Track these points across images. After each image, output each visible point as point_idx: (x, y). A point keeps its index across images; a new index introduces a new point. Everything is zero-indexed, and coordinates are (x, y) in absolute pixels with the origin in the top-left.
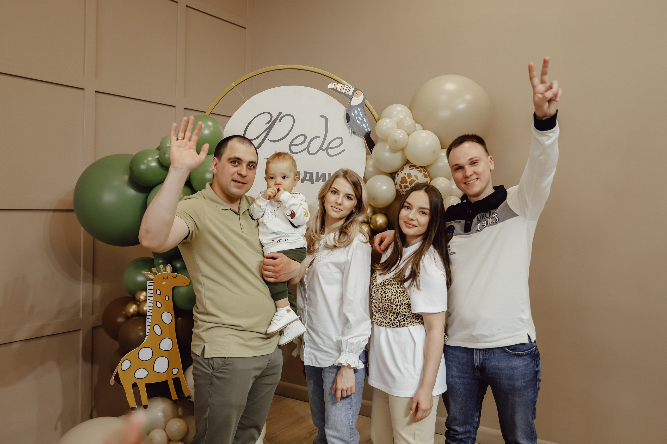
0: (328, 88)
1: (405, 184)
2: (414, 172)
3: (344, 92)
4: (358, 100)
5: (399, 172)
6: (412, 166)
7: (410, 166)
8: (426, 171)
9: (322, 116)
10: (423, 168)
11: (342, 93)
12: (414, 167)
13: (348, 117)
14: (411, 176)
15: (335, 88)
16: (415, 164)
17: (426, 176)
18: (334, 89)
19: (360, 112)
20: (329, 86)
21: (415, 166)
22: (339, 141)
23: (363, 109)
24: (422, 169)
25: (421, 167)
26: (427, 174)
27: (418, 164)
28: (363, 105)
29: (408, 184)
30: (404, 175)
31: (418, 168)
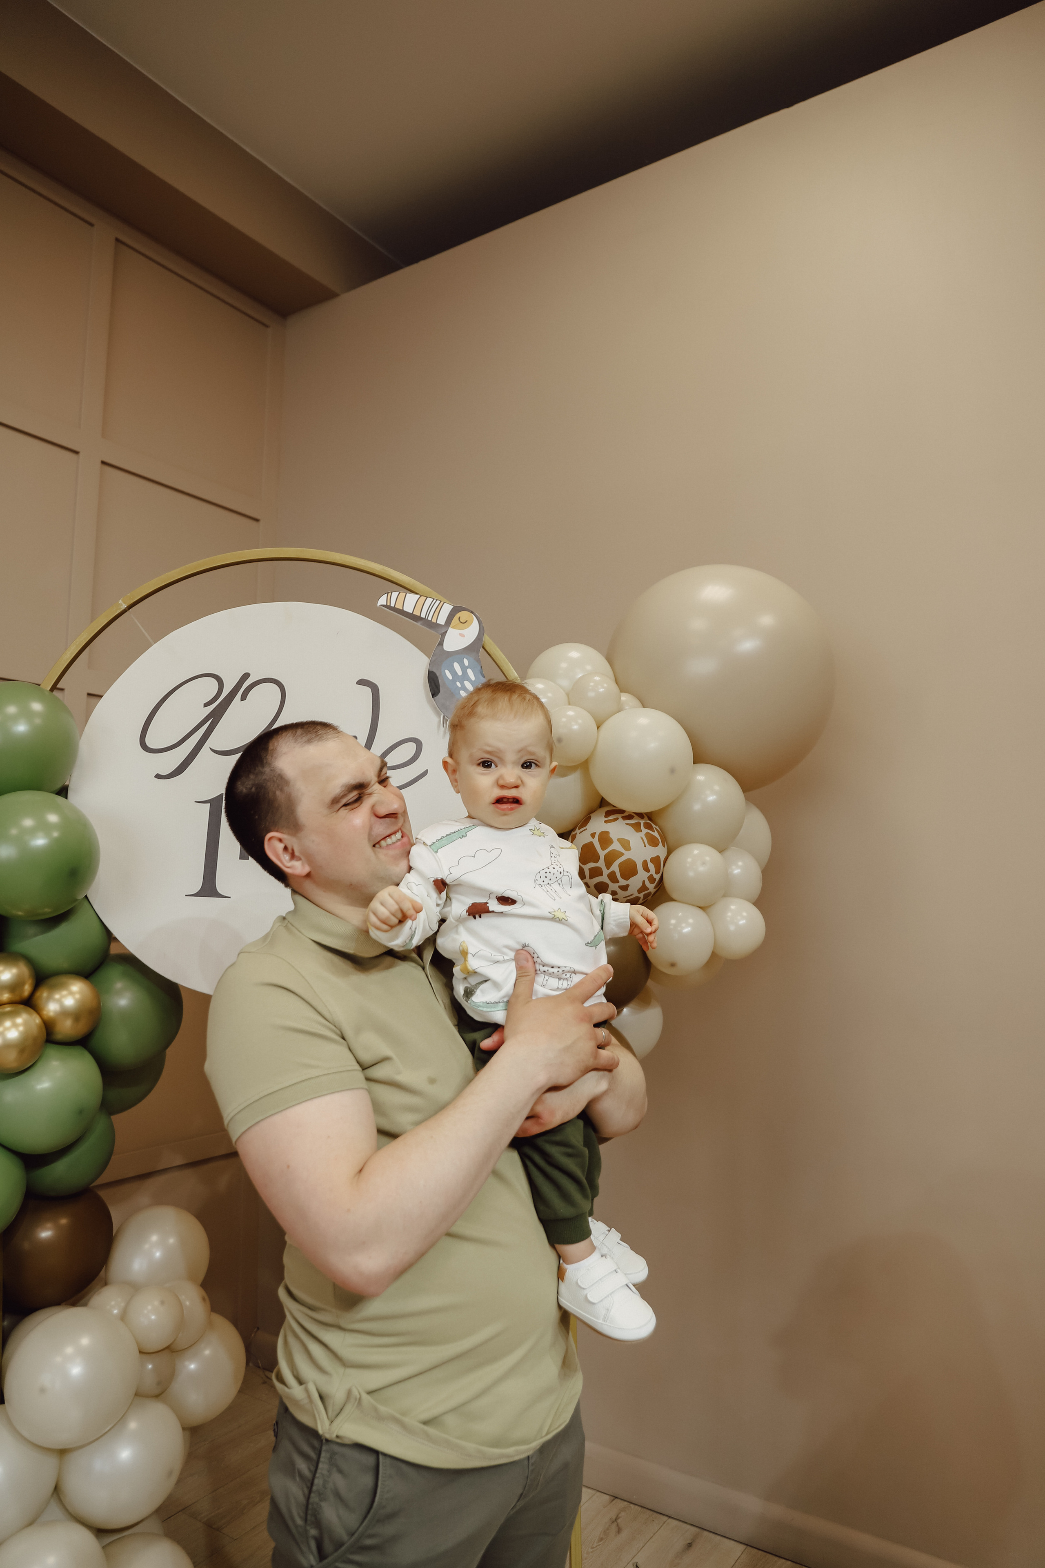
0: (379, 603)
1: (592, 865)
2: (618, 829)
3: (423, 616)
4: (462, 635)
5: (577, 831)
6: (614, 812)
7: (608, 814)
8: (654, 826)
9: (361, 682)
10: (646, 817)
11: (417, 618)
12: (619, 816)
13: (434, 684)
14: (610, 842)
15: (399, 606)
16: (621, 805)
17: (653, 842)
18: (394, 609)
19: (468, 667)
20: (382, 601)
21: (621, 812)
22: (409, 749)
23: (478, 661)
24: (642, 822)
25: (641, 815)
26: (656, 834)
27: (630, 808)
28: (477, 647)
29: (601, 864)
30: (590, 839)
31: (630, 817)
